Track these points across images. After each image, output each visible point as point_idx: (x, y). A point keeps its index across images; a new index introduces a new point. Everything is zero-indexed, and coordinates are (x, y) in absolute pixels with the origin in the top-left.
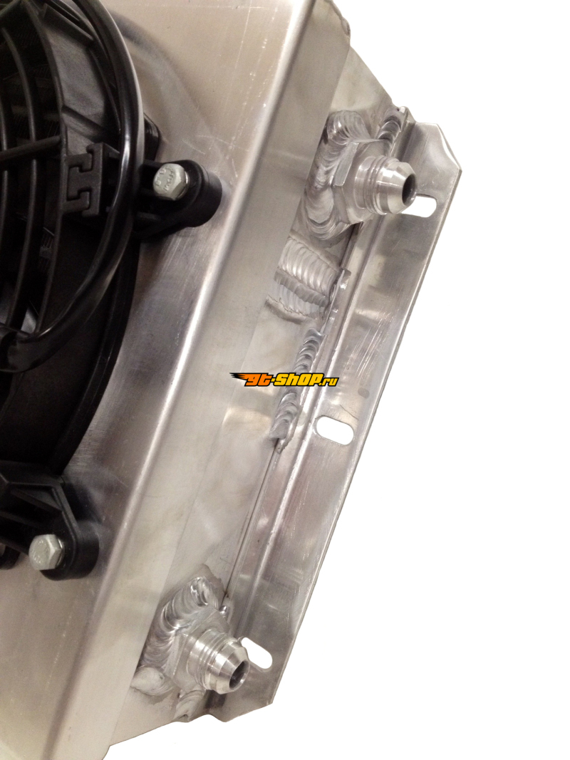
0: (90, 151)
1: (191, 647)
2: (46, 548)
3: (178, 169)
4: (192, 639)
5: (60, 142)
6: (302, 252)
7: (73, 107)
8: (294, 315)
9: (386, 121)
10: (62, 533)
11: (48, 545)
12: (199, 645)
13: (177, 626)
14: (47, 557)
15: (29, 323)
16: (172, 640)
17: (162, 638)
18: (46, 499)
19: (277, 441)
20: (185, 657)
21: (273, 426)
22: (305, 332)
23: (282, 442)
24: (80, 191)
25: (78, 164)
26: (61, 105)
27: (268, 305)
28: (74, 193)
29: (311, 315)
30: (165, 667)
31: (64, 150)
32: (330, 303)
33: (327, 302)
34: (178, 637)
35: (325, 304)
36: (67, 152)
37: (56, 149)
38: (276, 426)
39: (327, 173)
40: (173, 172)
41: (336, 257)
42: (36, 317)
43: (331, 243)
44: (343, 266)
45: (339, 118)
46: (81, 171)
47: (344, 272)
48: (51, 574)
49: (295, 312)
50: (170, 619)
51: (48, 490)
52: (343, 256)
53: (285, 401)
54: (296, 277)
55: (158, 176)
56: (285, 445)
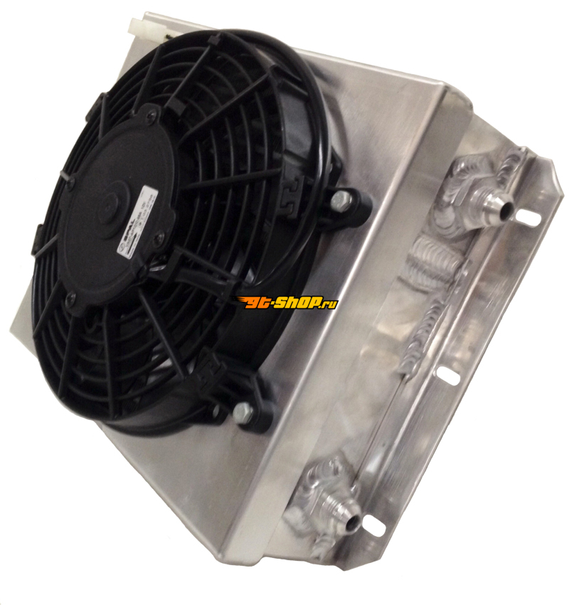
0: (297, 180)
1: (324, 500)
2: (243, 411)
3: (345, 194)
4: (324, 495)
5: (281, 172)
6: (430, 245)
7: (291, 149)
8: (421, 288)
9: (507, 158)
10: (253, 404)
11: (244, 410)
12: (330, 500)
13: (317, 483)
14: (243, 415)
15: (250, 276)
16: (312, 492)
17: (307, 489)
18: (247, 383)
19: (403, 376)
20: (319, 506)
21: (400, 364)
22: (431, 300)
23: (407, 377)
24: (288, 204)
25: (289, 187)
26: (284, 149)
27: (400, 279)
28: (284, 203)
29: (437, 289)
30: (307, 508)
31: (282, 178)
32: (454, 282)
33: (452, 280)
34: (317, 490)
35: (450, 282)
36: (284, 178)
37: (278, 176)
38: (403, 364)
39: (451, 196)
40: (342, 197)
41: (460, 250)
42: (254, 273)
43: (456, 240)
44: (466, 256)
45: (463, 161)
46: (290, 191)
47: (467, 261)
48: (244, 427)
49: (423, 285)
50: (313, 478)
51: (248, 378)
52: (467, 250)
53: (411, 348)
54: (425, 262)
55: (334, 197)
56: (409, 379)
